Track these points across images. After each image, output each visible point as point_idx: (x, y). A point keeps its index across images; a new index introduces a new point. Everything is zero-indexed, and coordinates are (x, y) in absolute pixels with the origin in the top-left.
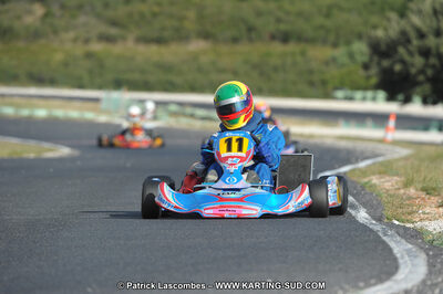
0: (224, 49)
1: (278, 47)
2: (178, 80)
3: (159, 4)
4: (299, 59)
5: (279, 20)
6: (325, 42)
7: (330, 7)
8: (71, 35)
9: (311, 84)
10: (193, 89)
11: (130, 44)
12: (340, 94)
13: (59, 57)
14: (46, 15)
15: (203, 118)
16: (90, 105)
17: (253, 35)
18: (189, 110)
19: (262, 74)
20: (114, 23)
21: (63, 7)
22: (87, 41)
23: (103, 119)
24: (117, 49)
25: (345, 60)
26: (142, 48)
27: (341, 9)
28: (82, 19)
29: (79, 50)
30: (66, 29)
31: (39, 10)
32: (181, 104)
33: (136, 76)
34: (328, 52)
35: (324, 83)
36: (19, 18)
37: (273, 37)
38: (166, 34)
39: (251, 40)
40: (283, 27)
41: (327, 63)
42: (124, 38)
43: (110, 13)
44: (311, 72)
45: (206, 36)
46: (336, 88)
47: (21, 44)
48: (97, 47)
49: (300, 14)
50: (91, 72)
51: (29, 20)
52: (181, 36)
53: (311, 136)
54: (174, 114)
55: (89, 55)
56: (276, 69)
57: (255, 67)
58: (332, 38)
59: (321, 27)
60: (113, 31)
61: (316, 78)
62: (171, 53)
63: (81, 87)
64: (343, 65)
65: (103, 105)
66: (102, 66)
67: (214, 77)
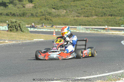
0: (100, 18)
1: (110, 17)
2: (91, 24)
3: (87, 10)
4: (114, 19)
5: (110, 12)
6: (119, 16)
7: (120, 10)
8: (71, 16)
9: (117, 24)
10: (94, 25)
11: (82, 17)
12: (122, 26)
13: (69, 20)
14: (66, 12)
15: (96, 31)
16: (75, 29)
17: (105, 15)
18: (93, 29)
19: (107, 22)
20: (79, 14)
21: (69, 11)
22: (74, 17)
23: (78, 31)
24: (80, 18)
25: (123, 19)
26: (84, 18)
27: (122, 10)
28: (73, 13)
29: (73, 19)
30: (70, 15)
31: (65, 11)
32: (92, 28)
33: (83, 23)
34: (120, 18)
35: (119, 24)
36: (61, 13)
37: (109, 15)
38: (89, 15)
39: (105, 16)
40: (111, 13)
41: (119, 20)
42: (81, 16)
43: (78, 11)
44: (116, 22)
45: (96, 15)
46: (121, 25)
47: (62, 18)
48: (76, 18)
49: (114, 11)
50: (75, 23)
51: (63, 13)
52: (92, 16)
53: (117, 34)
54: (91, 30)
55: (74, 20)
56: (110, 21)
57: (105, 21)
58: (120, 15)
59: (118, 13)
60: (79, 15)
61: (117, 23)
62: (90, 19)
63: (73, 26)
64: (122, 20)
65: (77, 29)
66: (77, 22)
67: (98, 23)
